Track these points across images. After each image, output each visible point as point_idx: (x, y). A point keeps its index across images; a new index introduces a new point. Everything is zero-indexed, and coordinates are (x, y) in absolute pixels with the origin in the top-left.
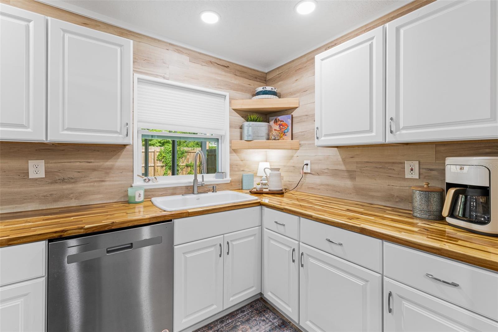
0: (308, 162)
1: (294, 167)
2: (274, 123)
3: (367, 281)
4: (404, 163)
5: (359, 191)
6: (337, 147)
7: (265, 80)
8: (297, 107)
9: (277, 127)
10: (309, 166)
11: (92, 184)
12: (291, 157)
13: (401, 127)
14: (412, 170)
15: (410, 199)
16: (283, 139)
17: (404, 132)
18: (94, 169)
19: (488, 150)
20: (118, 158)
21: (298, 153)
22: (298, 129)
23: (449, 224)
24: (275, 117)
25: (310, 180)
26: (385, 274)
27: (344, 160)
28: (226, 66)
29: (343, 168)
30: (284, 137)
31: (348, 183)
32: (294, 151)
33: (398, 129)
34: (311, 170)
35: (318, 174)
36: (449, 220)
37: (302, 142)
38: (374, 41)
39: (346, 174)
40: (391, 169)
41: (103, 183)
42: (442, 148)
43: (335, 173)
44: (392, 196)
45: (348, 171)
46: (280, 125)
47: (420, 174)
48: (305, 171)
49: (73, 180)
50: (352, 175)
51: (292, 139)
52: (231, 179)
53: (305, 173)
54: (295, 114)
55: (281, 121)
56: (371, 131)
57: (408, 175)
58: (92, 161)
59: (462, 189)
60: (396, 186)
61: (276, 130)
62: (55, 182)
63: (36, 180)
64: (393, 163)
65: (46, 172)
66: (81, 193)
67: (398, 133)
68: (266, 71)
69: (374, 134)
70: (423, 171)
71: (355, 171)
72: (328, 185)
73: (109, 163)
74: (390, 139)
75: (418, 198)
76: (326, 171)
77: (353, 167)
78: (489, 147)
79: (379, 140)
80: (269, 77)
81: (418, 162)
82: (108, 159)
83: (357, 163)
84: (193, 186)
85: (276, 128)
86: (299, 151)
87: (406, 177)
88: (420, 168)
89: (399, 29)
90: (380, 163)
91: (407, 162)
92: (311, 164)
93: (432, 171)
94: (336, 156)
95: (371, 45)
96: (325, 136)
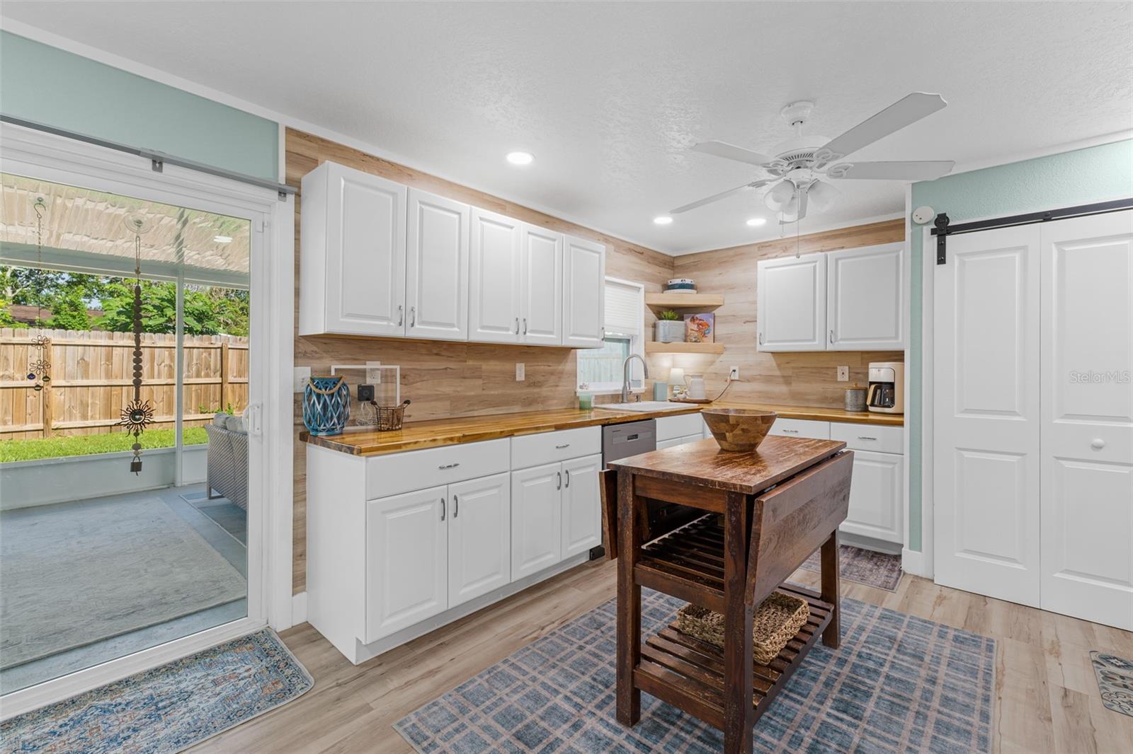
0: (737, 368)
1: (715, 373)
2: (691, 321)
4: (837, 368)
5: (793, 396)
6: (772, 353)
7: (673, 266)
8: (720, 306)
9: (695, 327)
10: (737, 373)
11: (550, 388)
12: (712, 363)
13: (839, 337)
14: (843, 373)
15: (842, 399)
16: (703, 342)
17: (841, 342)
18: (552, 373)
19: (896, 358)
20: (567, 362)
21: (722, 358)
22: (720, 330)
23: (870, 412)
24: (693, 315)
25: (737, 387)
27: (779, 365)
28: (639, 252)
29: (778, 373)
30: (704, 339)
31: (782, 389)
32: (716, 355)
33: (836, 341)
34: (740, 376)
35: (749, 381)
36: (871, 409)
37: (727, 346)
38: (818, 264)
39: (781, 380)
40: (825, 374)
41: (558, 388)
42: (866, 356)
43: (768, 379)
44: (826, 398)
45: (783, 377)
46: (698, 325)
47: (849, 377)
48: (733, 378)
49: (540, 384)
50: (787, 380)
51: (714, 342)
52: (646, 388)
53: (732, 380)
54: (716, 312)
55: (700, 320)
56: (814, 339)
57: (840, 378)
58: (551, 364)
59: (879, 385)
60: (830, 388)
61: (693, 330)
62: (529, 386)
63: (520, 382)
64: (828, 368)
65: (526, 375)
66: (544, 397)
67: (837, 343)
68: (675, 255)
69: (816, 343)
70: (852, 374)
71: (791, 377)
72: (760, 392)
73: (560, 367)
74: (830, 348)
75: (849, 394)
76: (758, 377)
77: (790, 373)
78: (896, 356)
79: (821, 348)
80: (677, 263)
81: (847, 367)
82: (560, 362)
83: (793, 368)
84: (623, 395)
85: (693, 328)
86: (722, 355)
87: (839, 380)
88: (849, 372)
89: (837, 260)
90: (815, 368)
91: (838, 367)
92: (740, 369)
93: (858, 373)
94: (771, 362)
95: (815, 267)
96: (769, 342)
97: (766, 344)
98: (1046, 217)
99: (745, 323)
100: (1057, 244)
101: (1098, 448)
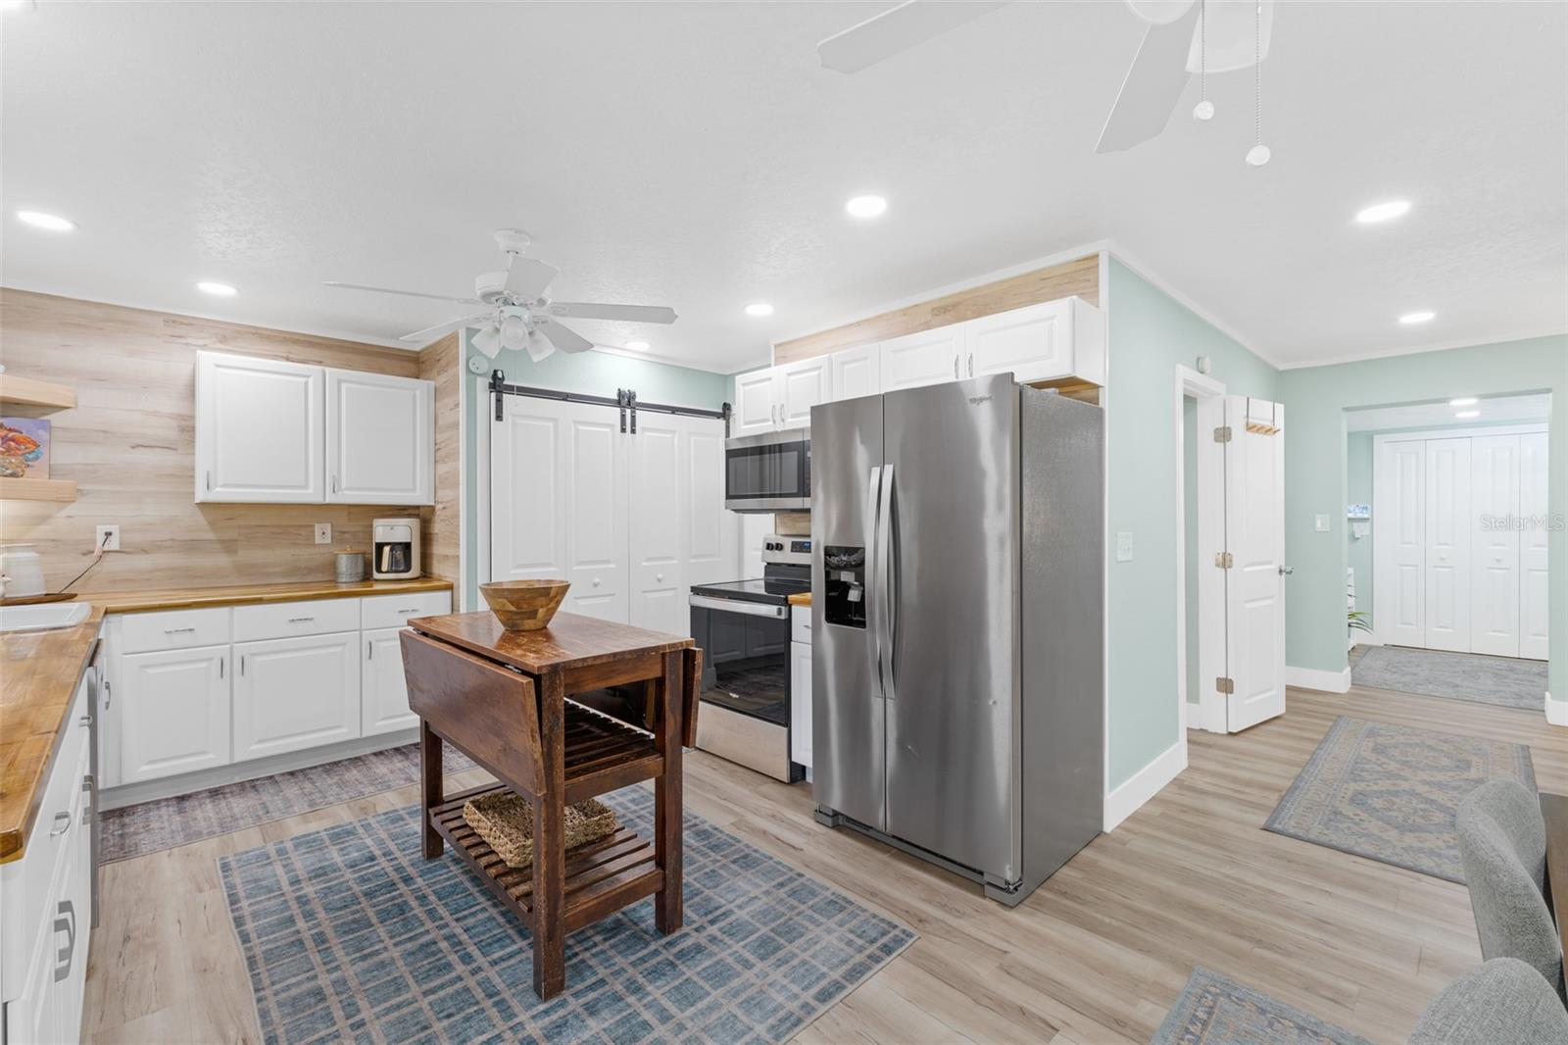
0: (114, 529)
1: (54, 540)
3: (344, 644)
4: (313, 526)
5: (242, 570)
8: (66, 408)
10: (116, 537)
12: (44, 519)
13: (343, 487)
14: (324, 533)
15: (332, 567)
16: (24, 477)
17: (346, 492)
21: (70, 510)
22: (62, 454)
23: (377, 580)
25: (116, 565)
26: (363, 628)
27: (212, 525)
29: (211, 536)
30: (27, 470)
31: (223, 560)
32: (55, 505)
33: (340, 489)
34: (121, 544)
35: (145, 551)
36: (376, 575)
37: (83, 487)
38: (310, 381)
39: (217, 546)
40: (295, 534)
43: (191, 546)
44: (297, 568)
45: (222, 541)
47: (332, 538)
48: (107, 547)
50: (228, 546)
51: (50, 478)
53: (104, 552)
54: (55, 418)
55: (10, 430)
57: (318, 540)
60: (303, 555)
64: (299, 526)
67: (340, 493)
69: (310, 491)
70: (336, 534)
71: (235, 541)
72: (173, 569)
74: (330, 499)
75: (343, 560)
76: (168, 544)
77: (234, 536)
78: (390, 510)
79: (318, 499)
81: (328, 524)
83: (240, 527)
86: (73, 505)
87: (317, 542)
88: (332, 531)
89: (340, 382)
90: (279, 526)
91: (316, 525)
92: (121, 531)
93: (344, 532)
94: (200, 519)
95: (306, 383)
96: (224, 486)
97: (218, 489)
98: (565, 397)
99: (133, 447)
100: (575, 422)
101: (596, 585)
